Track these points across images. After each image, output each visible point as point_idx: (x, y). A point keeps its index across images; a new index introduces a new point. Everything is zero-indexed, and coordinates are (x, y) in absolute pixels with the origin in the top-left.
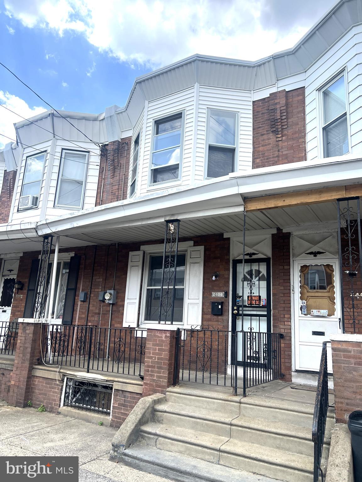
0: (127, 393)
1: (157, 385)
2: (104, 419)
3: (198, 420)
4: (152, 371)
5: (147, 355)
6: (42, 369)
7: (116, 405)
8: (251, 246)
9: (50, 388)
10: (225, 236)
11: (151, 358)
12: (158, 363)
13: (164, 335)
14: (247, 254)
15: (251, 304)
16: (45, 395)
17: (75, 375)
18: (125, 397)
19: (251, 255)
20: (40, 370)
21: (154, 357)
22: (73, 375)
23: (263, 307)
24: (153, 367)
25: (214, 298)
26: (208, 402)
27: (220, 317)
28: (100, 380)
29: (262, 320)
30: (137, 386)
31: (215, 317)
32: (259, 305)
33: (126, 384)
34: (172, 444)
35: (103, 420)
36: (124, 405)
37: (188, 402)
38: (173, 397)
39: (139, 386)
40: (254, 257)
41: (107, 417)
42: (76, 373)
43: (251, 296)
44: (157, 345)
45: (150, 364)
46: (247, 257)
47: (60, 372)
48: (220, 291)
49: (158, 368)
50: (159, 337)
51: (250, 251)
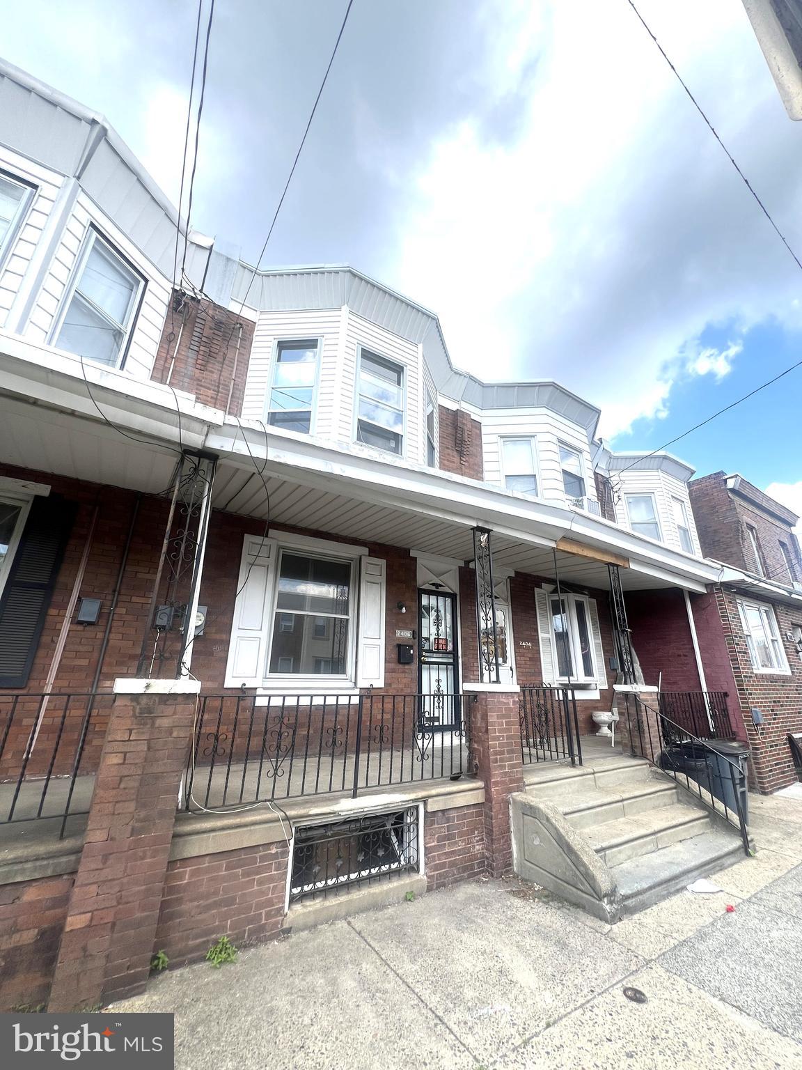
0: (451, 812)
1: (511, 780)
2: (412, 884)
3: (598, 809)
4: (502, 760)
5: (491, 735)
6: (213, 830)
7: (433, 844)
8: (438, 575)
9: (246, 874)
10: (413, 554)
11: (497, 738)
12: (509, 744)
13: (511, 700)
14: (433, 584)
15: (438, 649)
16: (230, 902)
17: (334, 813)
18: (448, 820)
19: (437, 586)
20: (205, 835)
21: (500, 736)
22: (330, 813)
23: (449, 653)
24: (502, 753)
25: (399, 639)
26: (569, 784)
27: (407, 667)
28: (400, 804)
29: (433, 668)
30: (470, 793)
31: (401, 666)
32: (446, 650)
33: (452, 796)
34: (620, 852)
35: (410, 887)
36: (448, 837)
37: (551, 793)
38: (534, 792)
39: (475, 792)
40: (441, 589)
41: (415, 877)
42: (336, 808)
43: (438, 639)
44: (503, 717)
45: (498, 749)
46: (433, 588)
47: (287, 818)
48: (407, 629)
49: (509, 752)
50: (505, 704)
51: (437, 581)
